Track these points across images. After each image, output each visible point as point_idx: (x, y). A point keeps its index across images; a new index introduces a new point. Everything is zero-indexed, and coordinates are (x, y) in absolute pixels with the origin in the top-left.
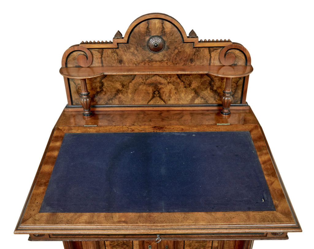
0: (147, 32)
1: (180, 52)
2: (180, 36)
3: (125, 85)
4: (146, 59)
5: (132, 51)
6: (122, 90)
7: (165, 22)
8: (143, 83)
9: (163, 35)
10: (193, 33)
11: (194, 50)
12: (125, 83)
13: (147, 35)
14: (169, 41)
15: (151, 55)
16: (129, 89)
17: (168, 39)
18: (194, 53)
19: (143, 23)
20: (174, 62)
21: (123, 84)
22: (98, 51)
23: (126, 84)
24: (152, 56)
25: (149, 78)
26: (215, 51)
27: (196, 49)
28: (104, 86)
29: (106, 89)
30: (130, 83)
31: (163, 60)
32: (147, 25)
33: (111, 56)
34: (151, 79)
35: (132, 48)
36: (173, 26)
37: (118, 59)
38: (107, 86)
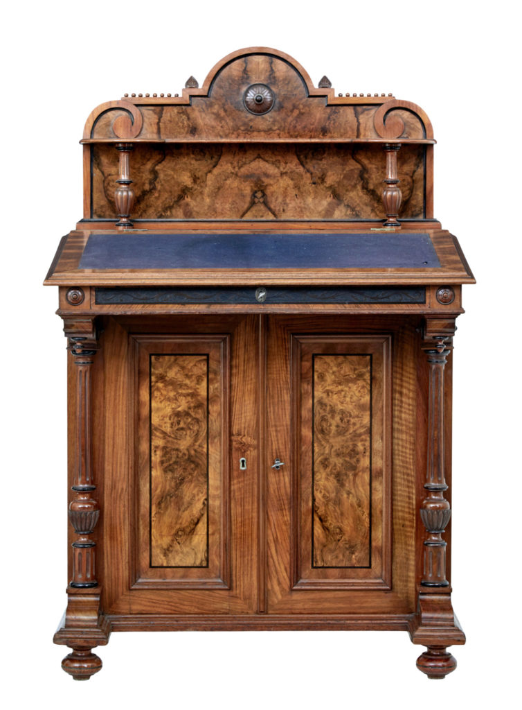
0: (243, 78)
1: (302, 114)
2: (303, 85)
3: (199, 178)
4: (241, 126)
5: (215, 111)
6: (192, 187)
7: (274, 59)
8: (232, 173)
9: (271, 83)
10: (325, 82)
11: (329, 110)
12: (199, 174)
13: (243, 83)
14: (283, 93)
15: (249, 119)
16: (206, 186)
17: (280, 90)
18: (327, 116)
19: (237, 61)
20: (292, 133)
21: (195, 176)
22: (153, 111)
23: (202, 176)
24: (251, 120)
25: (245, 164)
26: (366, 112)
27: (332, 109)
28: (158, 179)
29: (162, 185)
30: (209, 175)
31: (270, 129)
32: (244, 65)
33: (177, 119)
34: (248, 165)
35: (216, 107)
36: (289, 68)
37: (189, 126)
38: (164, 180)
